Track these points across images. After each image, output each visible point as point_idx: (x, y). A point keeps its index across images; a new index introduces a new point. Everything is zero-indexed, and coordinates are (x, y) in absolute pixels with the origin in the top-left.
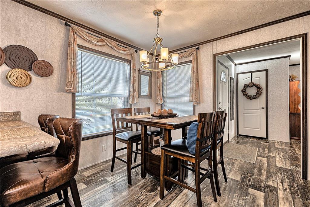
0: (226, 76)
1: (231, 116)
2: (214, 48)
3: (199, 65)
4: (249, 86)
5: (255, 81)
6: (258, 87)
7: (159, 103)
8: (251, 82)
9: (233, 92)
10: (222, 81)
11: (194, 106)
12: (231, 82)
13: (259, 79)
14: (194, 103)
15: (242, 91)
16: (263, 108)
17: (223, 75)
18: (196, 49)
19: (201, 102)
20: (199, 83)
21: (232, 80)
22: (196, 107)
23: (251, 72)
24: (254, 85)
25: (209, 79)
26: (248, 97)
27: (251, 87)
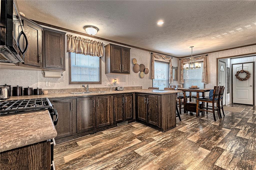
0: (224, 67)
1: (227, 91)
2: (217, 55)
3: (207, 63)
4: (240, 72)
5: (245, 69)
6: (247, 73)
7: (182, 83)
8: (242, 70)
9: (229, 76)
10: (221, 71)
11: (205, 85)
12: (227, 70)
13: (248, 68)
14: (205, 83)
15: (236, 75)
16: (251, 86)
17: (222, 67)
18: (206, 55)
19: (209, 82)
20: (208, 73)
21: (228, 69)
22: (206, 85)
23: (243, 63)
24: (244, 72)
25: (214, 71)
26: (240, 79)
27: (242, 73)
